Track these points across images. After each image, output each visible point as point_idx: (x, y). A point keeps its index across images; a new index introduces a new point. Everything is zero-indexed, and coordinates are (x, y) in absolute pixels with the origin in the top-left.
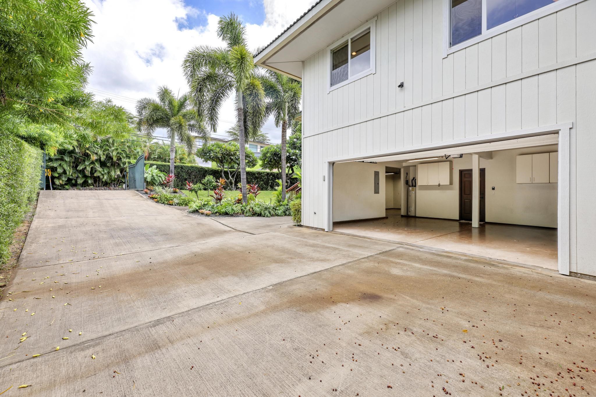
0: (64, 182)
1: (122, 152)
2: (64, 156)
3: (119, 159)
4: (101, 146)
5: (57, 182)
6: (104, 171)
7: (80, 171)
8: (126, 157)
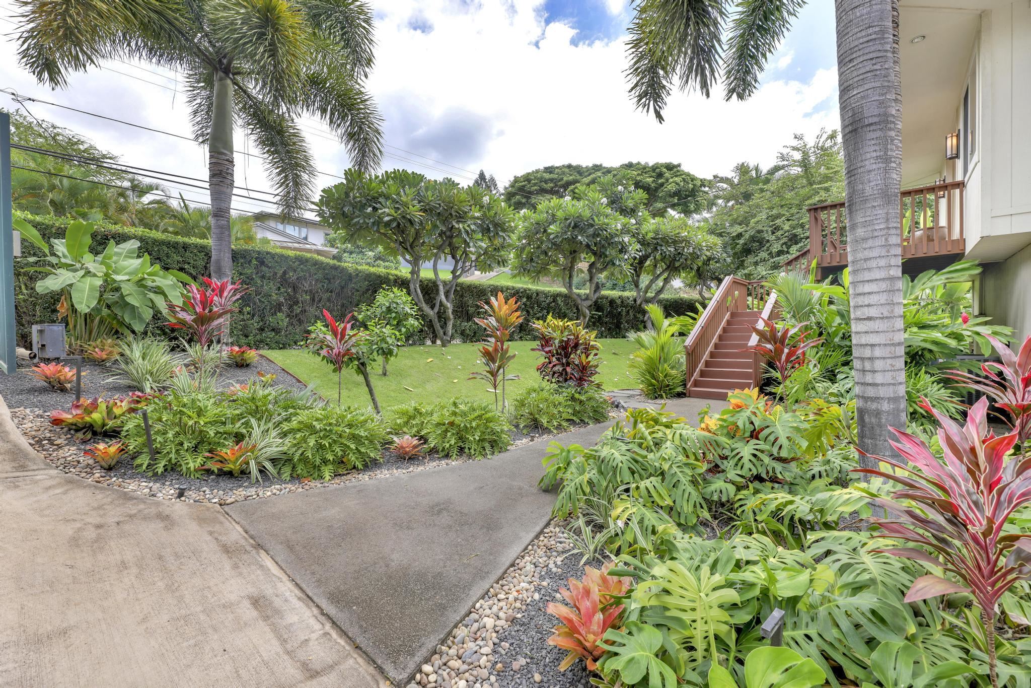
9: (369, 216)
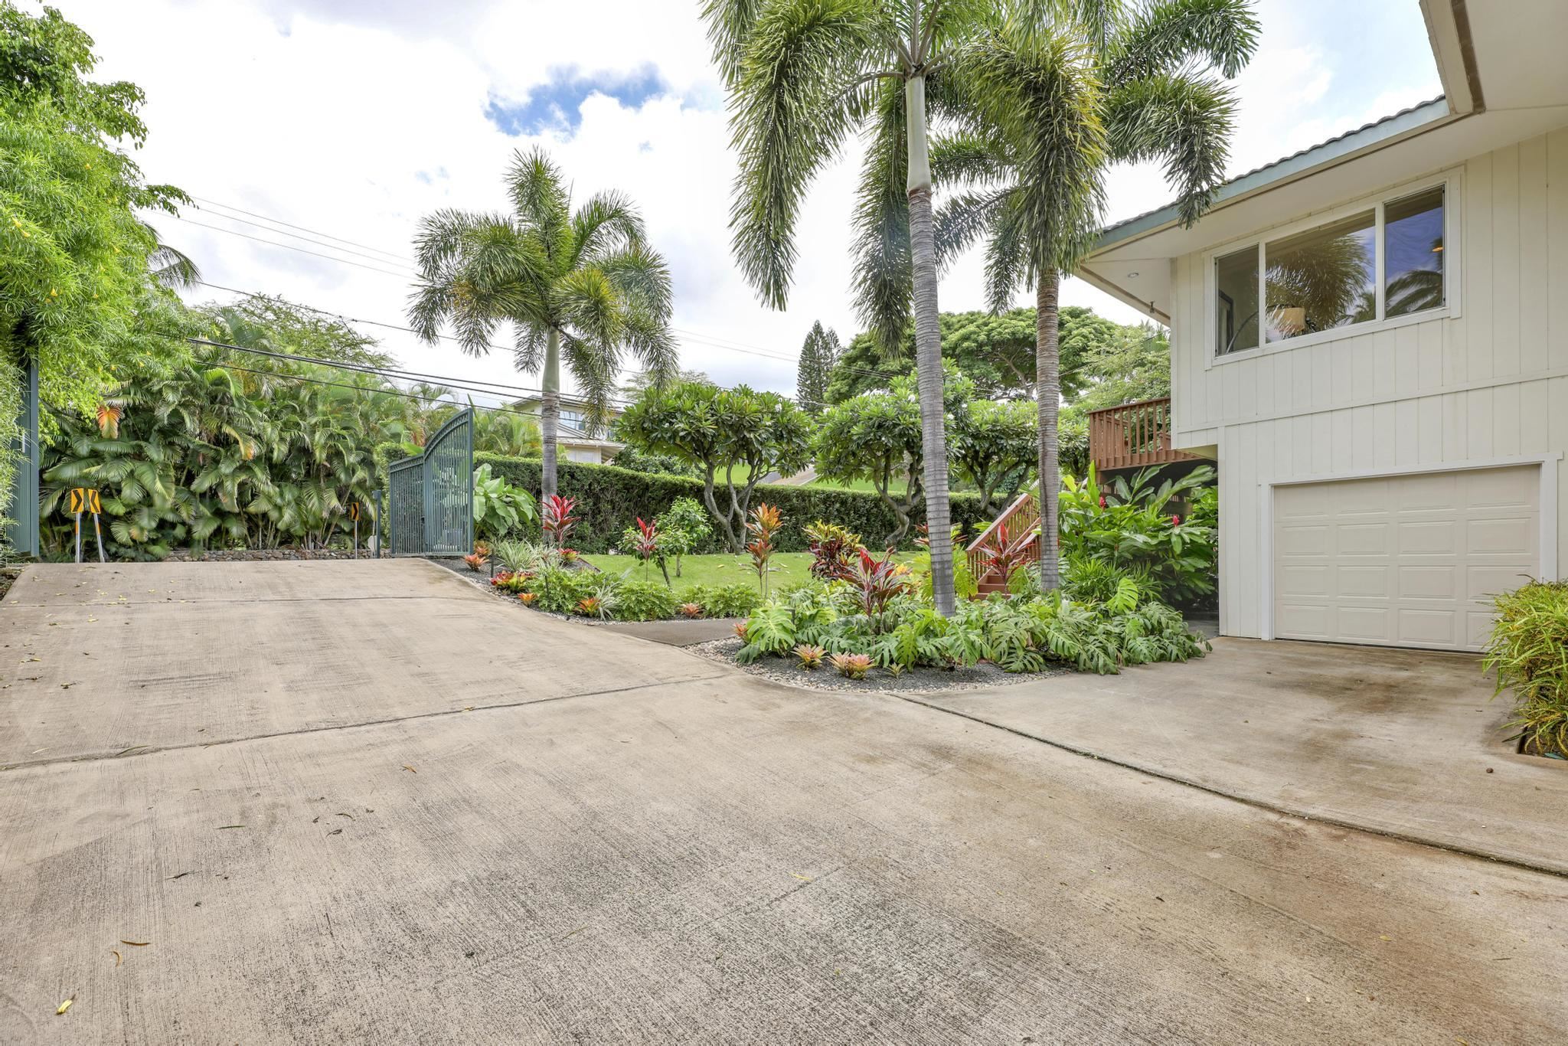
0: (146, 533)
1: (344, 432)
2: (143, 444)
3: (336, 455)
4: (272, 411)
5: (122, 533)
6: (282, 495)
7: (203, 495)
8: (357, 449)
9: (667, 430)
